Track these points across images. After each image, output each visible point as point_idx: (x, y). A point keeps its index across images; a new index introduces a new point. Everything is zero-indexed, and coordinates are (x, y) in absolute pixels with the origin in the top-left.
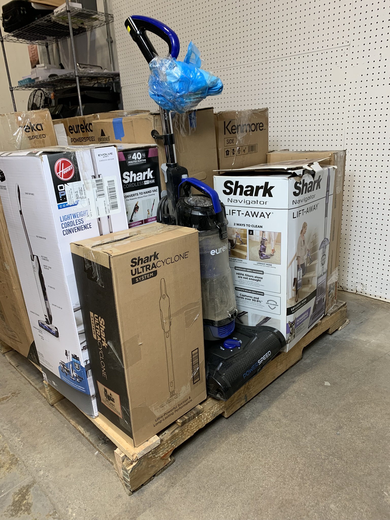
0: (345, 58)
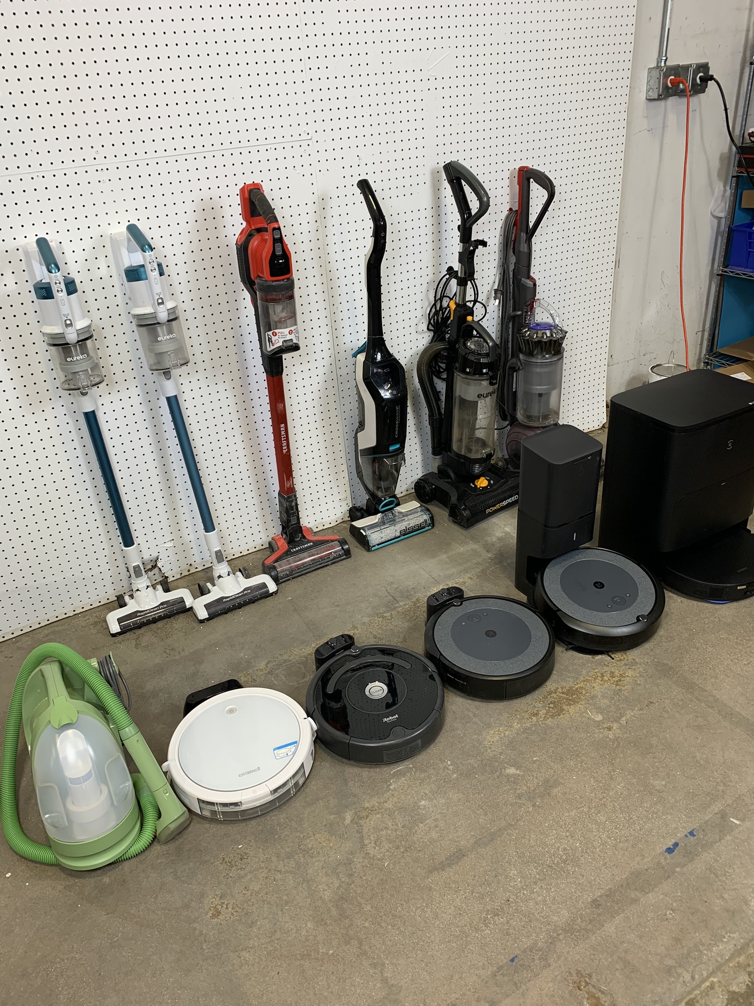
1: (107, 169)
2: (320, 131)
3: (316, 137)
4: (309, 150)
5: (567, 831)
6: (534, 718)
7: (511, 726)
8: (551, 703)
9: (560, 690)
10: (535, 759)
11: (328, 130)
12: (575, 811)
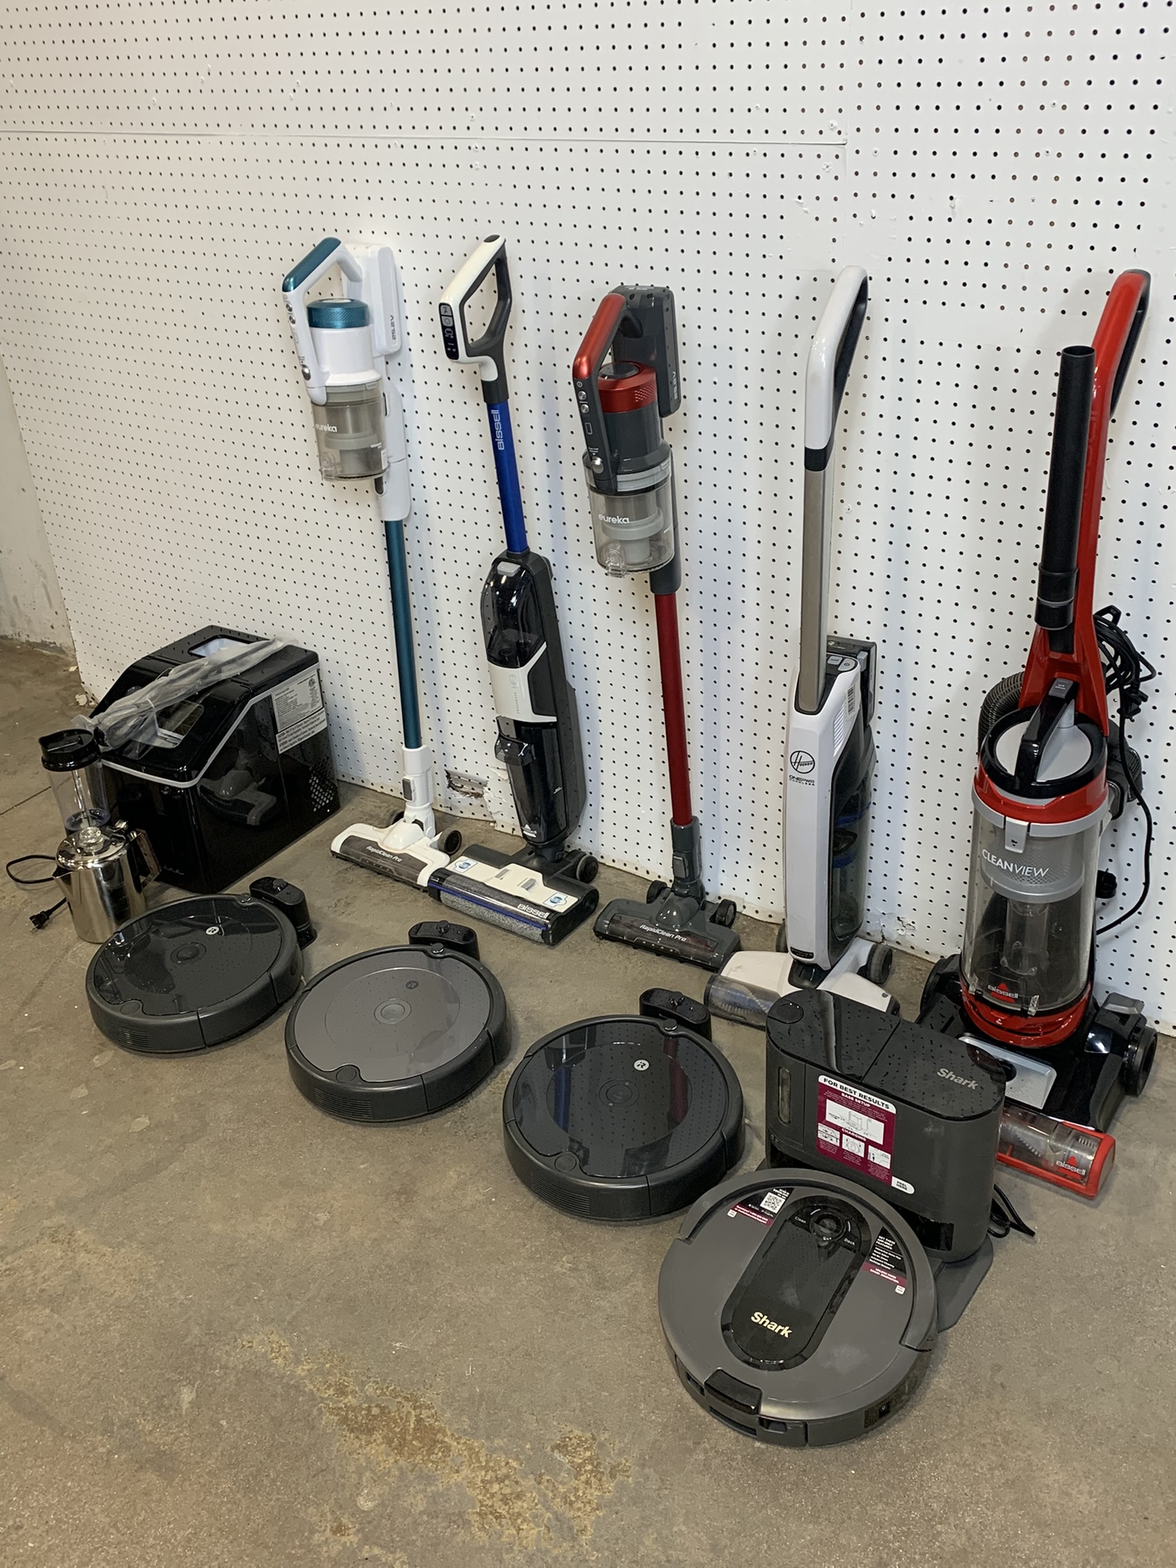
0: (827, 189)
1: (484, 148)
2: (868, 131)
3: (854, 141)
4: (836, 167)
5: (59, 1521)
6: (331, 1392)
7: (298, 1362)
8: (383, 1409)
9: (425, 1413)
10: (224, 1423)
11: (887, 130)
12: (108, 1520)
